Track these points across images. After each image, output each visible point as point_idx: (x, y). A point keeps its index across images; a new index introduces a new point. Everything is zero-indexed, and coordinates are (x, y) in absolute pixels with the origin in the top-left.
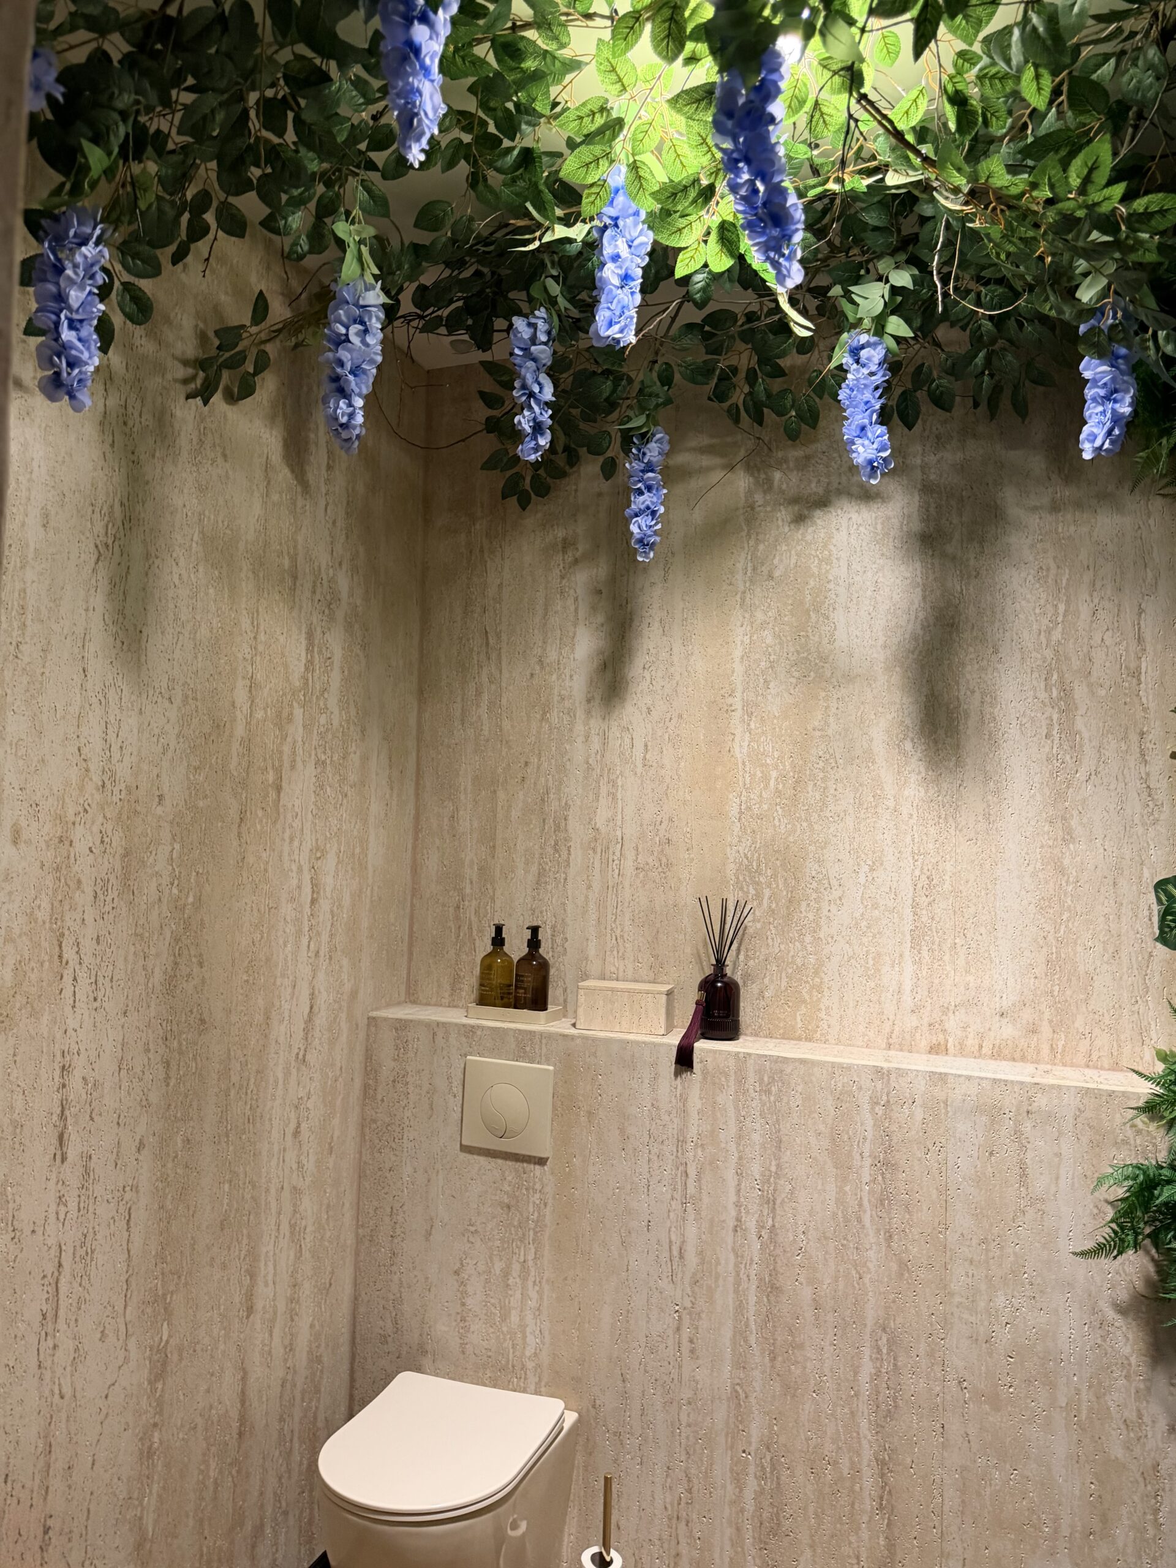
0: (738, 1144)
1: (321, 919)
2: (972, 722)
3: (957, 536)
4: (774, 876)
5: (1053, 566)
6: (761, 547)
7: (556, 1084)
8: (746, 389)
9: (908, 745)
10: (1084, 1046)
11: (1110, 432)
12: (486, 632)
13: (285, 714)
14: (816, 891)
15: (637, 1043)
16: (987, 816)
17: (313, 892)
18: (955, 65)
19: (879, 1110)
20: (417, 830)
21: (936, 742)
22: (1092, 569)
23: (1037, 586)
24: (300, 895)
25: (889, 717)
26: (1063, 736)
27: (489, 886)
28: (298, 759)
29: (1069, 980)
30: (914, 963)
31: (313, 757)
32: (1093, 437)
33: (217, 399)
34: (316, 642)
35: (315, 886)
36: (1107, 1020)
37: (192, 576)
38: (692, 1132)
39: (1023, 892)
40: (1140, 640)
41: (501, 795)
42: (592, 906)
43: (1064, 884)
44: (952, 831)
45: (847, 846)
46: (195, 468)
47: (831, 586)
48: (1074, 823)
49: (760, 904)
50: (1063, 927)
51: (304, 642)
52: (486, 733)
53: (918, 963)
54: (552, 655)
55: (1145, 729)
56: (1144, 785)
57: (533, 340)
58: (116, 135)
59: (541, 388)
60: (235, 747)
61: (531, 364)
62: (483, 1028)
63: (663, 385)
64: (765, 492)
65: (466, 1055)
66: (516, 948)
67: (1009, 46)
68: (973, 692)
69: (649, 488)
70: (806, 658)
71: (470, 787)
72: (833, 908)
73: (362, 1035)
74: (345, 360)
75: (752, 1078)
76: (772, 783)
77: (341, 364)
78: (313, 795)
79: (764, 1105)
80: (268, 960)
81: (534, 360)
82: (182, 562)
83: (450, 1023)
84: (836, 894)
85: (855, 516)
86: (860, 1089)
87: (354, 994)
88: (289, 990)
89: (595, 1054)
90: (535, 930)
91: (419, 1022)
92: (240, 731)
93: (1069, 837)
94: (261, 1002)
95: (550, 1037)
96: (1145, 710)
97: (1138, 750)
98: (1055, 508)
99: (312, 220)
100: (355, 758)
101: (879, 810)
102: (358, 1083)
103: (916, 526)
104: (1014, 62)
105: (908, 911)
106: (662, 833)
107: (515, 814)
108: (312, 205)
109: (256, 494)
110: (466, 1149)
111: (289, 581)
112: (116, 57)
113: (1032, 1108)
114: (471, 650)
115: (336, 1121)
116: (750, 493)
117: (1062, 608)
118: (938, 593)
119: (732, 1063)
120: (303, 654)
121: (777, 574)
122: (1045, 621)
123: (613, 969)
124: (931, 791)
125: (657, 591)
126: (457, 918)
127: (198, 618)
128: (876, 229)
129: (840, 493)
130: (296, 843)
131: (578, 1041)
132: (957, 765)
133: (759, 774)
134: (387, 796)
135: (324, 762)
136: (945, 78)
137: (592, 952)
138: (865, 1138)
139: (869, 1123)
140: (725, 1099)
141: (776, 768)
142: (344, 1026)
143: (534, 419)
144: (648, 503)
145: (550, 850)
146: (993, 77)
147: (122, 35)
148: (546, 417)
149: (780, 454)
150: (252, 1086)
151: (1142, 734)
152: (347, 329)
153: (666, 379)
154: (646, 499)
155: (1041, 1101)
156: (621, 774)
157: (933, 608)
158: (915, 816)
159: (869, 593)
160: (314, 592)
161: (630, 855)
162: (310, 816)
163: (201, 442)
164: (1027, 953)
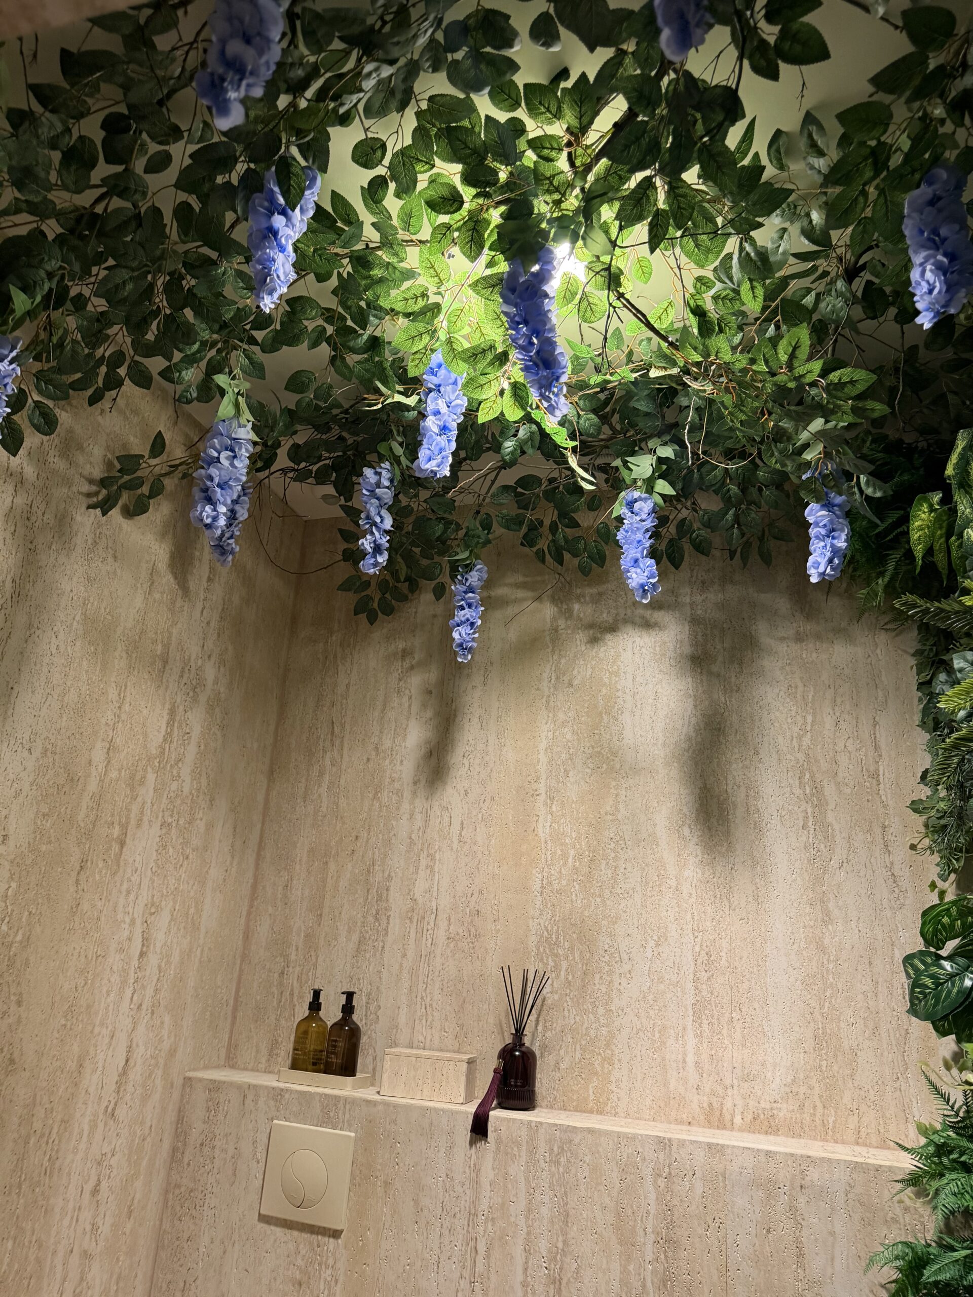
0: (527, 1218)
1: (147, 973)
2: (740, 812)
3: (720, 659)
4: (571, 949)
5: (800, 684)
6: (563, 661)
7: (355, 1152)
8: (550, 537)
9: (686, 831)
10: (853, 1122)
11: (830, 561)
12: (333, 722)
13: (138, 777)
14: (608, 963)
15: (436, 1110)
16: (756, 897)
17: (143, 945)
18: (695, 287)
19: (661, 1182)
20: (253, 897)
21: (710, 829)
22: (832, 689)
23: (788, 700)
24: (129, 947)
25: (669, 805)
26: (817, 828)
27: (313, 953)
28: (145, 819)
29: (835, 1056)
30: (696, 1036)
31: (160, 818)
32: (817, 565)
33: (115, 513)
34: (178, 718)
35: (146, 940)
36: (872, 1096)
37: (69, 648)
38: (484, 1205)
39: (791, 969)
40: (876, 748)
41: (332, 866)
42: (405, 975)
43: (826, 962)
44: (726, 910)
45: (635, 921)
46: (86, 563)
47: (620, 694)
48: (831, 905)
49: (558, 976)
50: (827, 1004)
51: (166, 717)
52: (324, 809)
53: (698, 1036)
54: (387, 743)
55: (886, 824)
56: (889, 873)
57: (378, 485)
58: (42, 289)
59: (382, 521)
60: (86, 801)
61: (374, 501)
62: (291, 1091)
63: (484, 530)
64: (567, 619)
65: (272, 1120)
66: (331, 1013)
67: (731, 267)
68: (739, 787)
69: (470, 606)
70: (599, 753)
71: (305, 859)
72: (624, 981)
73: (176, 1095)
74: (214, 475)
75: (542, 1147)
76: (570, 861)
77: (211, 479)
78: (155, 853)
79: (553, 1175)
80: (89, 1007)
81: (378, 499)
82: (61, 636)
83: (261, 1087)
84: (627, 967)
85: (638, 640)
86: (644, 1160)
87: (172, 1052)
88: (107, 1040)
89: (395, 1122)
90: (350, 995)
91: (231, 1084)
92: (93, 786)
93: (827, 918)
94: (76, 1048)
95: (353, 1103)
96: (885, 806)
97: (882, 841)
98: (799, 638)
99: (201, 376)
100: (201, 825)
101: (663, 888)
102: (166, 1145)
103: (687, 650)
104: (735, 279)
105: (690, 986)
106: (472, 904)
107: (343, 883)
108: (203, 364)
109: (139, 591)
110: (265, 1219)
111: (159, 664)
112: (51, 236)
113: (807, 1182)
114: (319, 738)
115: (139, 1184)
116: (554, 619)
117: (809, 719)
118: (707, 703)
119: (524, 1132)
120: (164, 726)
121: (576, 682)
122: (796, 729)
123: (421, 1038)
124: (707, 874)
125: (477, 693)
126: (281, 984)
127: (69, 684)
128: (647, 414)
129: (626, 621)
130: (132, 897)
131: (380, 1107)
132: (728, 851)
133: (559, 852)
134: (228, 863)
135: (169, 825)
136: (687, 295)
137: (402, 1019)
138: (648, 1213)
139: (652, 1197)
140: (517, 1170)
141: (574, 847)
142: (158, 1082)
143: (375, 541)
144: (468, 616)
145: (371, 919)
146: (724, 298)
147: (57, 220)
148: (384, 541)
149: (579, 591)
150: (54, 1135)
151: (884, 827)
152: (219, 454)
153: (487, 526)
154: (467, 613)
155: (814, 1175)
156: (440, 849)
157: (703, 715)
158: (694, 895)
159: (650, 701)
160: (182, 676)
161: (443, 925)
162: (149, 873)
163: (95, 543)
164: (796, 1028)
